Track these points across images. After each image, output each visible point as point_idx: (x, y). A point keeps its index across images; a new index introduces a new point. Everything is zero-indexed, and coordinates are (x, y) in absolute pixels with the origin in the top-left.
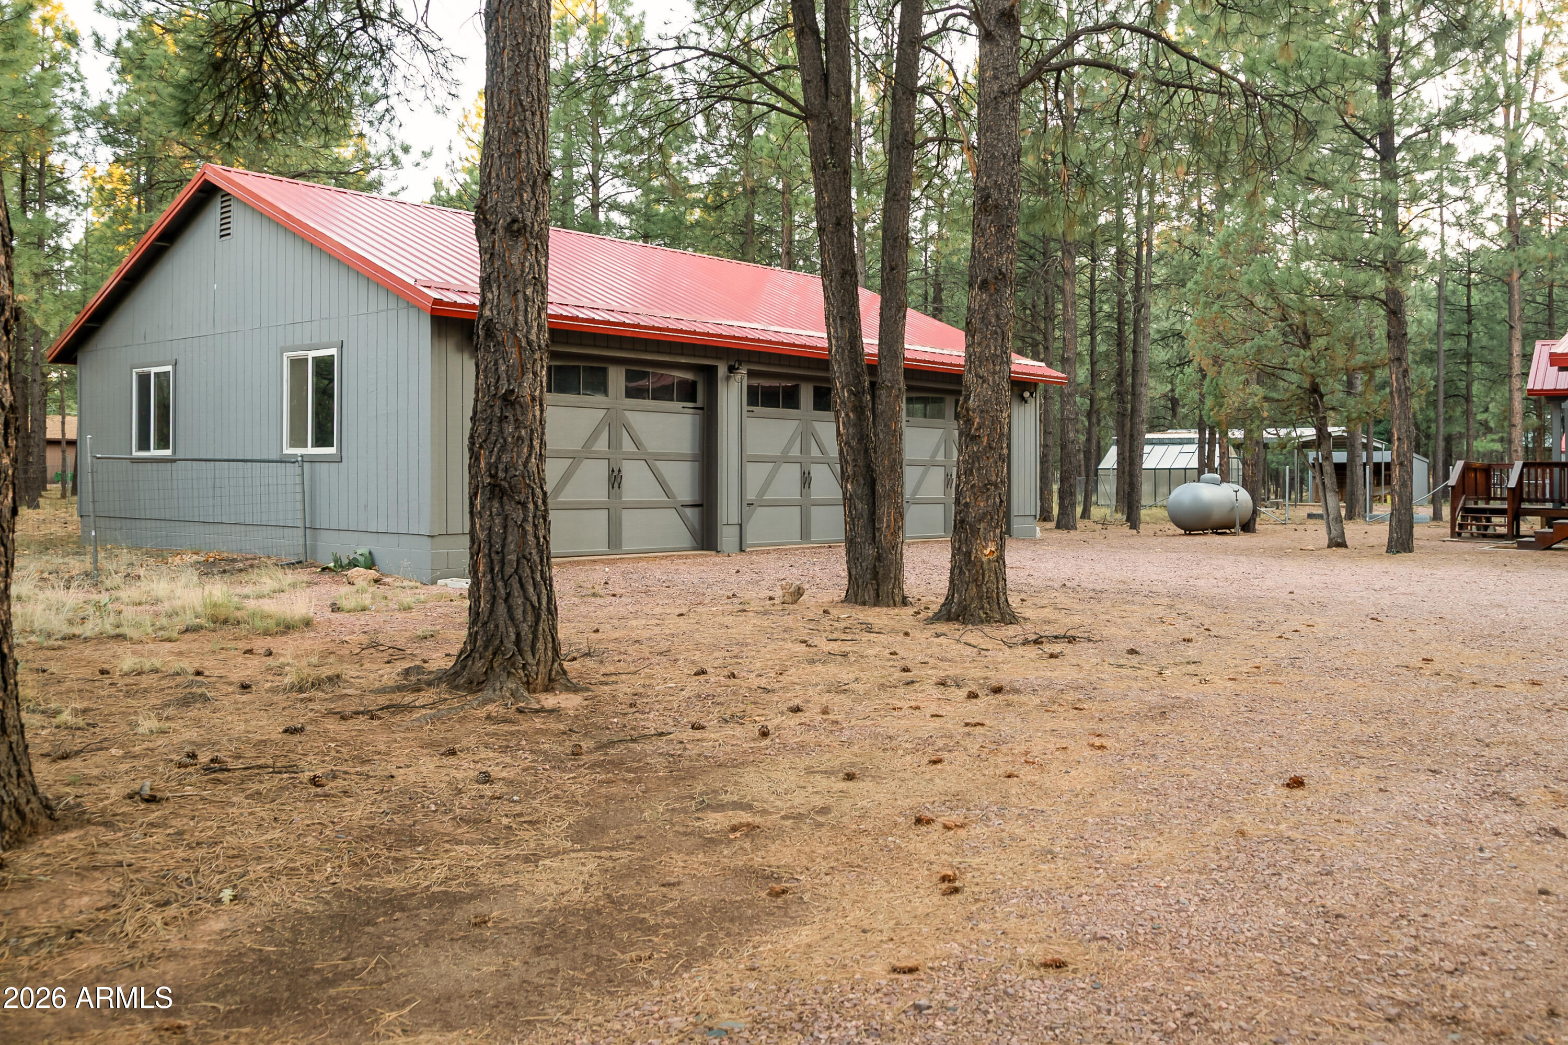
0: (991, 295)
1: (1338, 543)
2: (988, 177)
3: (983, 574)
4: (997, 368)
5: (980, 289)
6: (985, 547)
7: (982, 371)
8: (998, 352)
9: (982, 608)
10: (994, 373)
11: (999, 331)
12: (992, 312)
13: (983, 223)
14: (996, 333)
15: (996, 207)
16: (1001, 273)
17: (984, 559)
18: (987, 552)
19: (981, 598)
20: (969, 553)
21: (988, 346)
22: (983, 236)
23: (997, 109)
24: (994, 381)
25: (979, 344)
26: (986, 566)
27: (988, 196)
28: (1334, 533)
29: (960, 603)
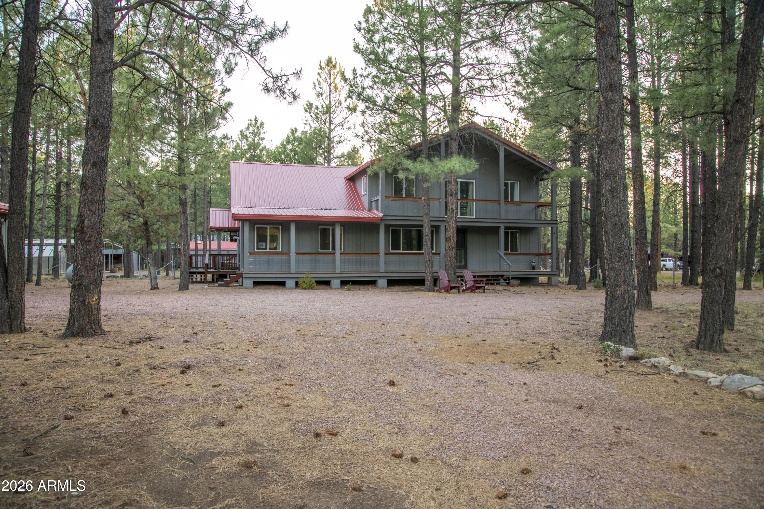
0: (98, 170)
1: (155, 287)
2: (98, 111)
3: (92, 311)
4: (100, 207)
5: (92, 166)
6: (93, 297)
7: (93, 208)
8: (101, 199)
9: (92, 328)
10: (99, 209)
11: (102, 188)
12: (98, 179)
13: (94, 133)
14: (100, 189)
15: (102, 126)
16: (103, 160)
17: (92, 303)
18: (94, 299)
19: (91, 323)
20: (84, 301)
21: (96, 196)
22: (94, 140)
23: (103, 78)
24: (99, 213)
25: (91, 194)
26: (93, 307)
27: (97, 120)
28: (153, 283)
29: (79, 327)
